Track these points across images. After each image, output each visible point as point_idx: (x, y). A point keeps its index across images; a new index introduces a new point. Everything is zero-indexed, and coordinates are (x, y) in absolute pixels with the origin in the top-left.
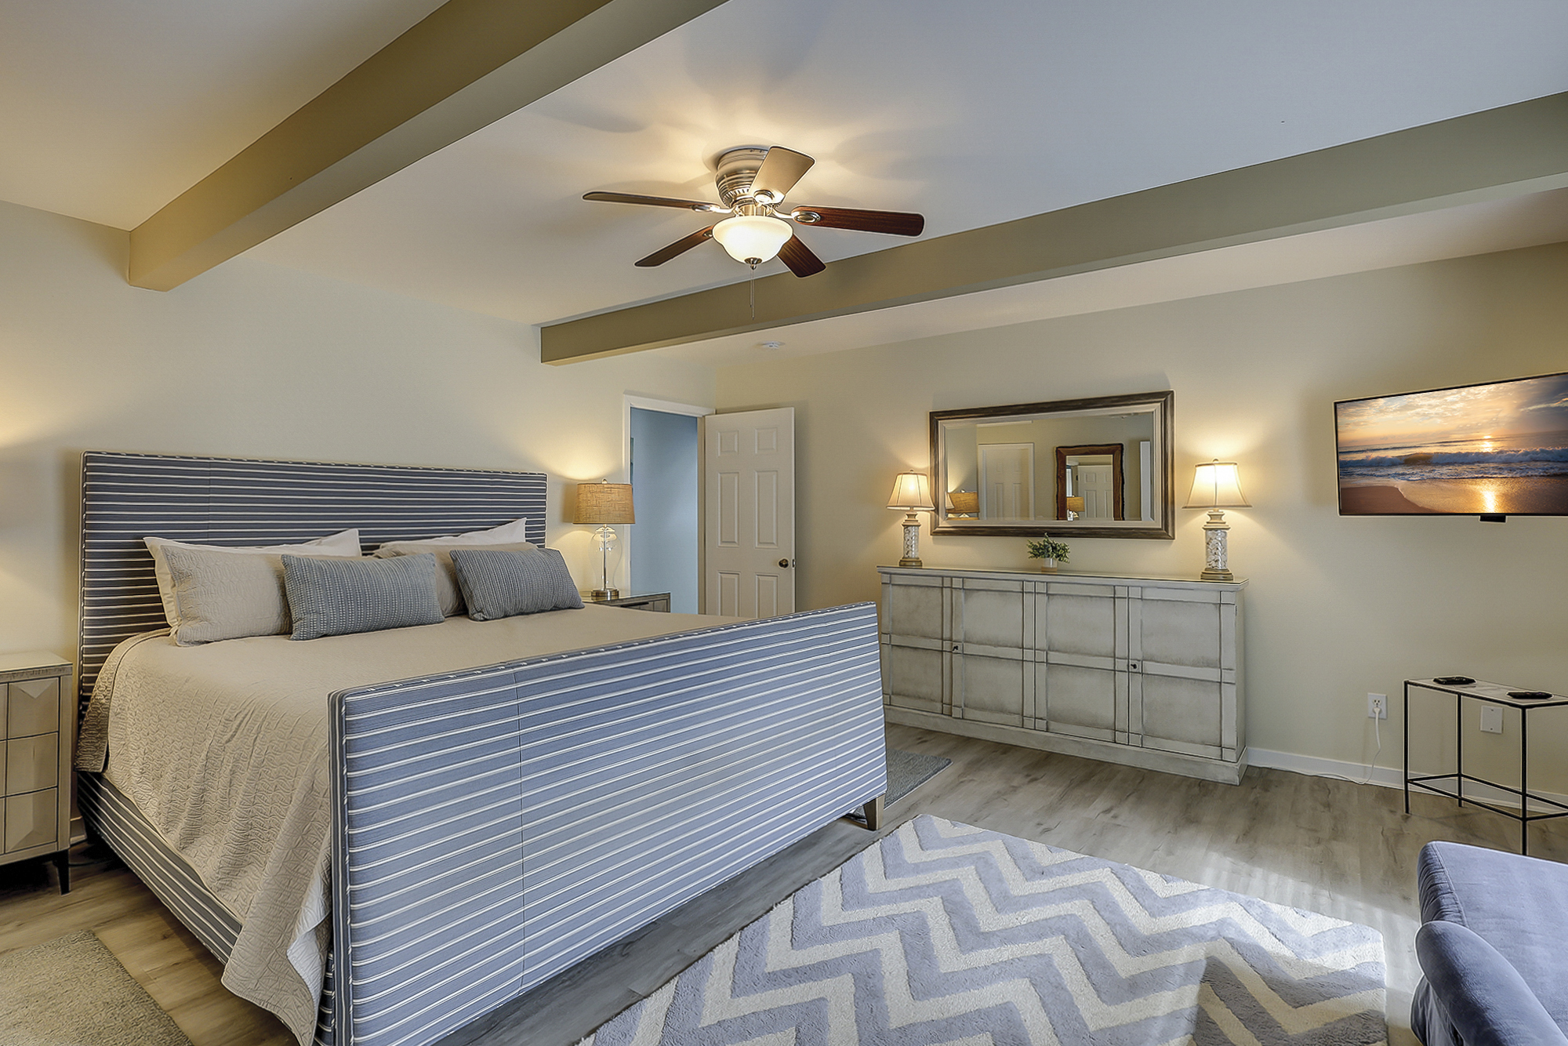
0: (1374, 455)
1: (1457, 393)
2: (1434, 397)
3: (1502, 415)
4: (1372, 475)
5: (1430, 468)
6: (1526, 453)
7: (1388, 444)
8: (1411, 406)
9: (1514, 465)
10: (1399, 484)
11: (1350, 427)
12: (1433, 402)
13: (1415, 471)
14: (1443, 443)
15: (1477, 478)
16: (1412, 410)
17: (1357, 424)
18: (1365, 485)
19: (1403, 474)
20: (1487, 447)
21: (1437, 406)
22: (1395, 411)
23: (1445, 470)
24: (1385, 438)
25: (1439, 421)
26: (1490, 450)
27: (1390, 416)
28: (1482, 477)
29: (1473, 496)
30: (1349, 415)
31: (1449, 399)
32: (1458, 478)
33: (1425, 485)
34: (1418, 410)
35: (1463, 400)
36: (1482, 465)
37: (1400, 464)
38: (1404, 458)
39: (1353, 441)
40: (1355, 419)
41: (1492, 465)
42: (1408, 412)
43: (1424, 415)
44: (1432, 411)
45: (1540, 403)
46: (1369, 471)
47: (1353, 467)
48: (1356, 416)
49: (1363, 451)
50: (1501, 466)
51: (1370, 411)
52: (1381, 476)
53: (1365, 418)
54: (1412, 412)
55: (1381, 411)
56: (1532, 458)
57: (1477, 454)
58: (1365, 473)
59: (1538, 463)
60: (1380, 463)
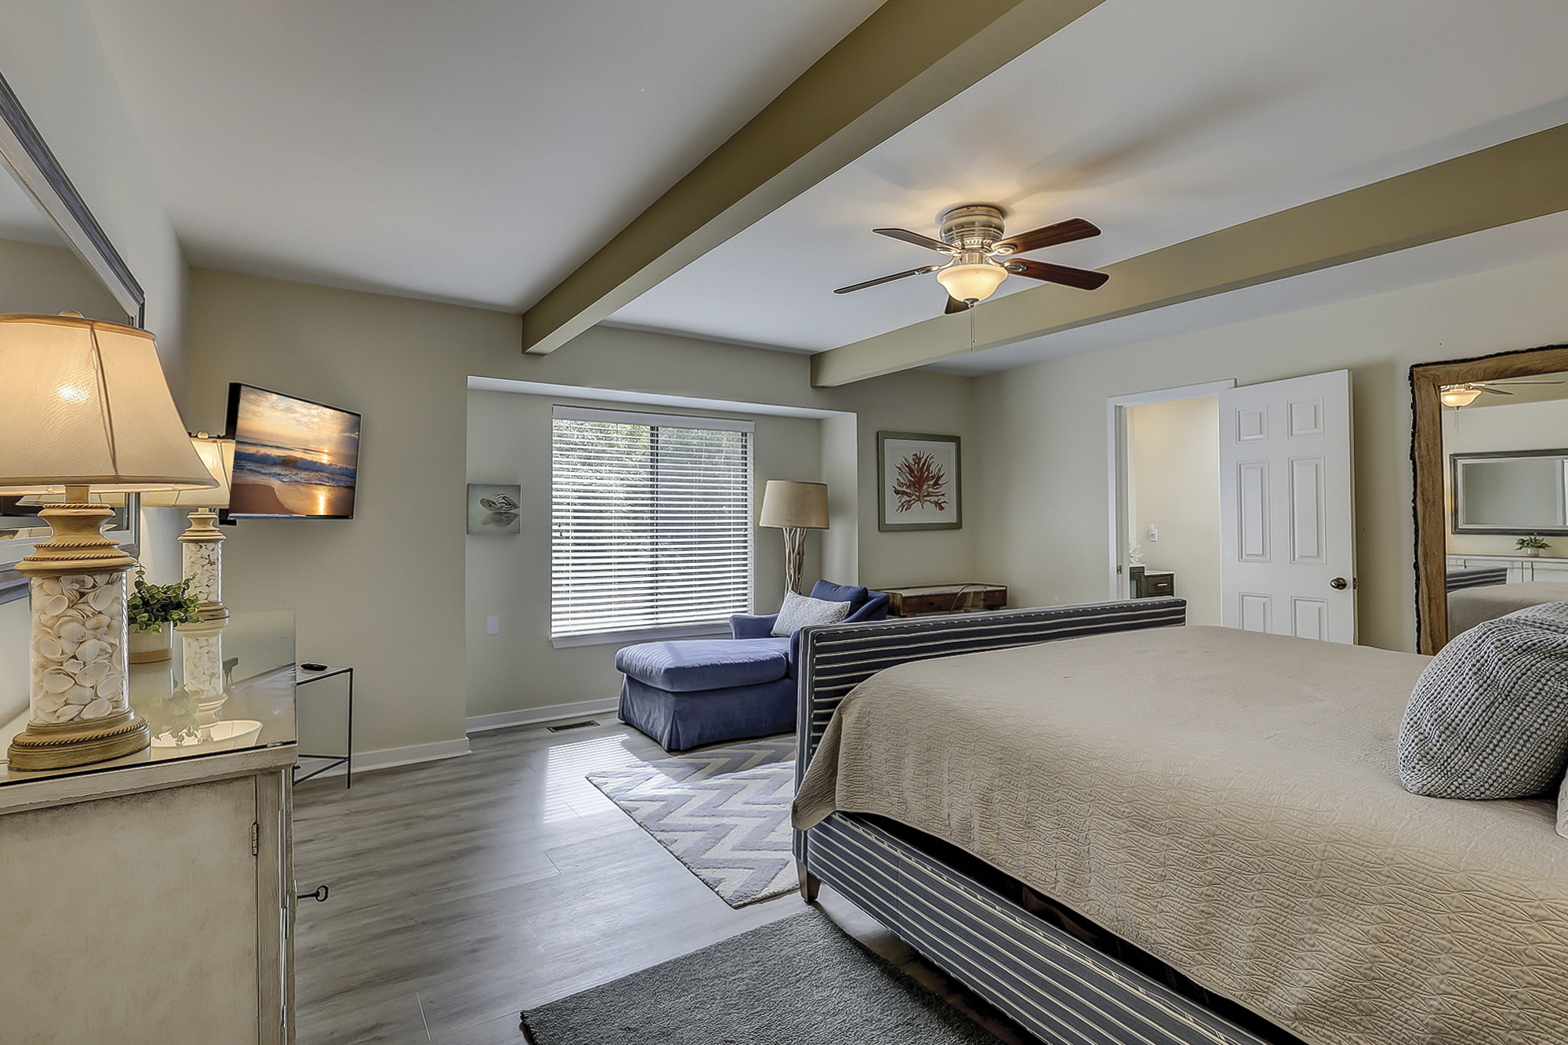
0: (263, 451)
1: (314, 409)
2: (305, 407)
3: (334, 435)
4: (258, 472)
5: (295, 471)
6: (340, 468)
7: (273, 442)
8: (292, 409)
9: (335, 477)
10: (275, 483)
11: (249, 415)
12: (305, 411)
13: (287, 473)
14: (306, 450)
15: (318, 484)
16: (292, 413)
17: (254, 413)
18: (251, 482)
19: (280, 475)
20: (325, 459)
21: (306, 415)
22: (282, 410)
23: (303, 475)
24: (272, 435)
25: (305, 429)
26: (325, 462)
27: (278, 414)
28: (320, 484)
29: (313, 499)
30: (249, 402)
31: (313, 412)
32: (309, 483)
33: (291, 488)
34: (295, 415)
35: (319, 416)
36: (322, 474)
37: (279, 464)
38: (282, 458)
39: (249, 432)
40: (253, 408)
41: (326, 475)
42: (291, 415)
43: (298, 421)
44: (302, 419)
45: (348, 432)
46: (257, 467)
47: (245, 460)
48: (255, 405)
49: (255, 445)
50: (330, 476)
51: (265, 404)
52: (264, 474)
53: (260, 409)
54: (292, 415)
55: (273, 407)
56: (343, 472)
57: (321, 463)
58: (253, 468)
59: (344, 477)
60: (266, 461)
